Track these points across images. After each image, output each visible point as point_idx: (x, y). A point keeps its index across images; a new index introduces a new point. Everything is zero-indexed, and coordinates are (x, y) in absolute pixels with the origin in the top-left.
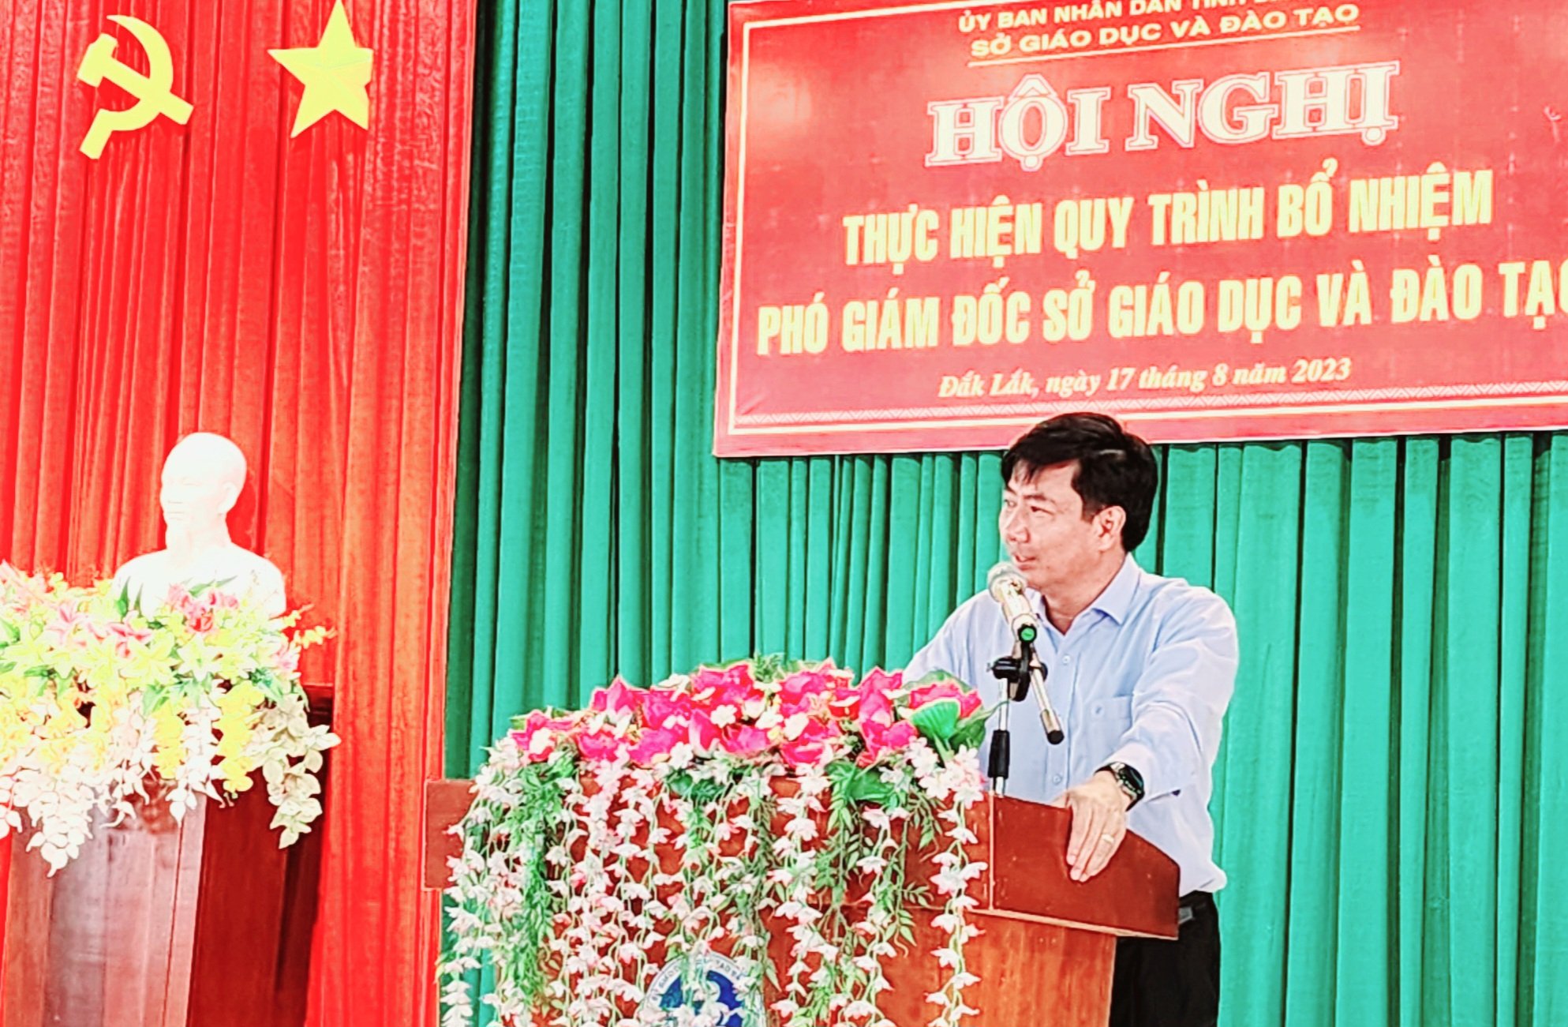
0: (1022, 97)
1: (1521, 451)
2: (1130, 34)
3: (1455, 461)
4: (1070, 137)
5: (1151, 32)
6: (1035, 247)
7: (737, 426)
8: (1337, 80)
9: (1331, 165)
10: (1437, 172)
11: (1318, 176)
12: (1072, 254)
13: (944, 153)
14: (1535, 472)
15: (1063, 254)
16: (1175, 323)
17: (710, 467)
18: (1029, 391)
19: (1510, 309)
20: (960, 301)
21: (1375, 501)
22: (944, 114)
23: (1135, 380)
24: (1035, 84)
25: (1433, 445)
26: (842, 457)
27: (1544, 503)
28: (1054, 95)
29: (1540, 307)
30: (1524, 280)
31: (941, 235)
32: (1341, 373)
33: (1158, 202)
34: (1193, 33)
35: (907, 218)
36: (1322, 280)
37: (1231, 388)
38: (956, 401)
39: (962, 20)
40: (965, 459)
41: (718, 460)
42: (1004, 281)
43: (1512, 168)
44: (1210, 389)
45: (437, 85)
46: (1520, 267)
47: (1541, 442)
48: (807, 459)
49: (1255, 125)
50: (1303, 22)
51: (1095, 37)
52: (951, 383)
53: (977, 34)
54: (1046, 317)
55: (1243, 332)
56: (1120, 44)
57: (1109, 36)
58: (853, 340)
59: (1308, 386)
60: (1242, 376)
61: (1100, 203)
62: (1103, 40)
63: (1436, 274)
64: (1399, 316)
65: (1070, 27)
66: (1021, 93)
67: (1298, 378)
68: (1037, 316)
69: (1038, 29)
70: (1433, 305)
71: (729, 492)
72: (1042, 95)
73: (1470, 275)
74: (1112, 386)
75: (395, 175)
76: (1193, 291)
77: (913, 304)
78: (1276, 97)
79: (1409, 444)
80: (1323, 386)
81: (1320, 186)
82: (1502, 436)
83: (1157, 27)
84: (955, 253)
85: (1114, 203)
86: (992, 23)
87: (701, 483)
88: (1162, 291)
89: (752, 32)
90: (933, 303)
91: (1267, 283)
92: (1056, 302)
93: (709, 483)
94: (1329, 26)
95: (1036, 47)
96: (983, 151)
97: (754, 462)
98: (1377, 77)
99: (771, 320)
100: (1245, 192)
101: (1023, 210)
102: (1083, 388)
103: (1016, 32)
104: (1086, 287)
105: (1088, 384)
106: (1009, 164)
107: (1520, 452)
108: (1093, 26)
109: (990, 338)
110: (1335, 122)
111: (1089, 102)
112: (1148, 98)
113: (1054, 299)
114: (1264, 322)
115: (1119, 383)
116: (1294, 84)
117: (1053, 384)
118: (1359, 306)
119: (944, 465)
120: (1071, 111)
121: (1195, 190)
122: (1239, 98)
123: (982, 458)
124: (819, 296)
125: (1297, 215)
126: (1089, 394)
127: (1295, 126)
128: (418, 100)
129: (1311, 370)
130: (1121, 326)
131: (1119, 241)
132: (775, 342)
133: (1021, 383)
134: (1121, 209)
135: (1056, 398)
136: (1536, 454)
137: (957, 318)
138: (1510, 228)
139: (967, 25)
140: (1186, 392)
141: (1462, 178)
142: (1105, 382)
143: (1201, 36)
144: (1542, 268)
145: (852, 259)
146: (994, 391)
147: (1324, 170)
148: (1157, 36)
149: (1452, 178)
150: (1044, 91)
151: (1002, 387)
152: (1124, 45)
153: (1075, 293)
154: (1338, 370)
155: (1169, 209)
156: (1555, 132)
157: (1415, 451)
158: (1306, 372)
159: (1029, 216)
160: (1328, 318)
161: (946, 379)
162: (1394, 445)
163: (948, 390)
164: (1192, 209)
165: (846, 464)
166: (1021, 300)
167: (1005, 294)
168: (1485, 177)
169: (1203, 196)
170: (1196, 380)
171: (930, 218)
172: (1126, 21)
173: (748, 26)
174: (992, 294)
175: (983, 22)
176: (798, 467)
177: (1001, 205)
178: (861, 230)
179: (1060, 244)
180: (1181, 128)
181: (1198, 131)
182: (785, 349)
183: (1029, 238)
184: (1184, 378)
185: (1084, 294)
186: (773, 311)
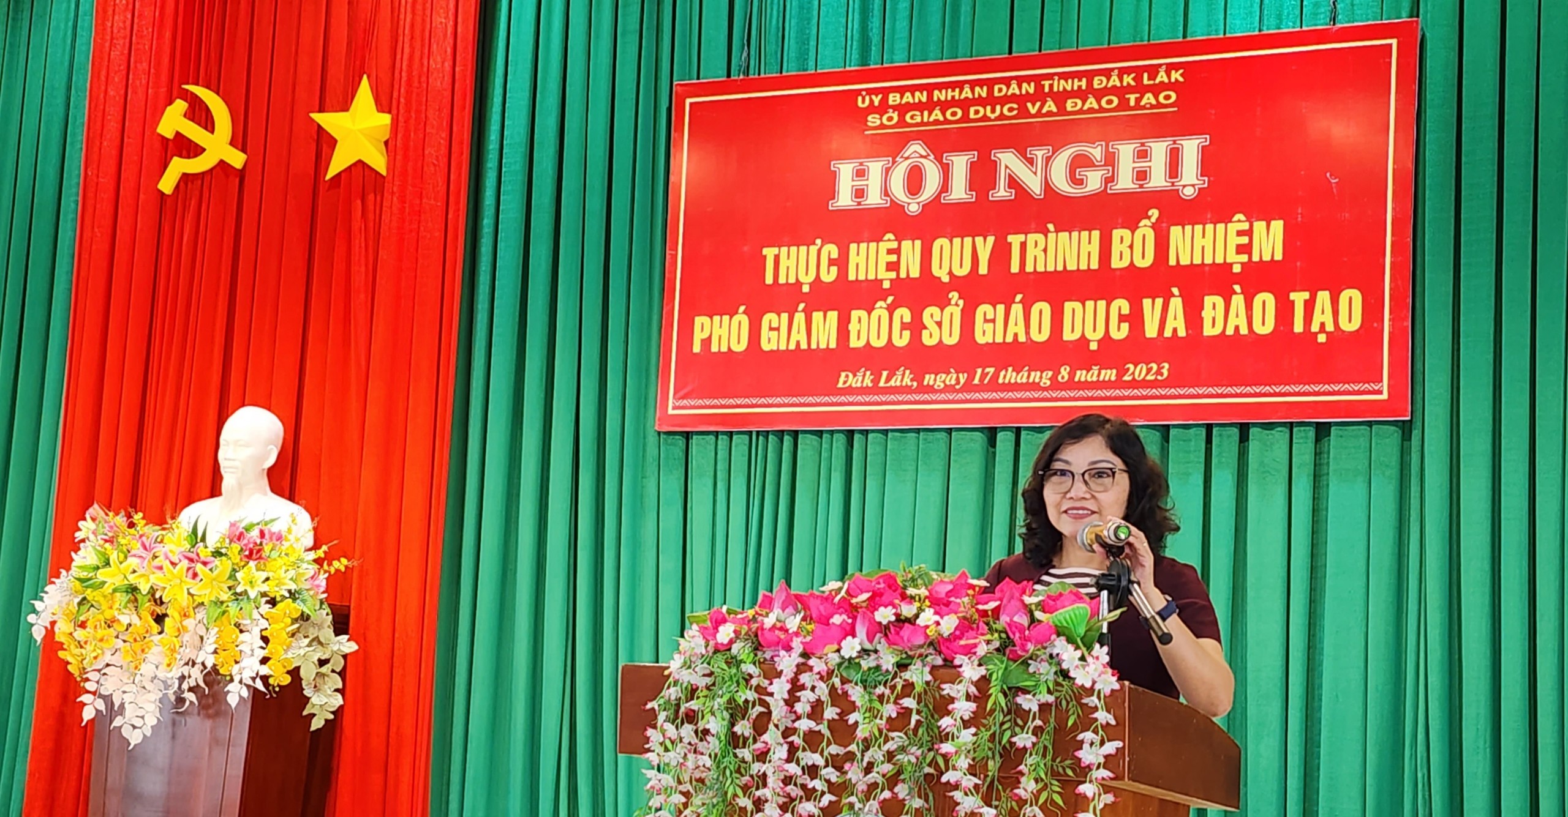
0: (907, 158)
1: (1307, 438)
2: (993, 111)
3: (1253, 446)
4: (945, 187)
5: (1011, 110)
6: (915, 273)
7: (674, 408)
8: (1159, 149)
9: (1154, 213)
10: (1239, 222)
11: (1144, 222)
12: (946, 279)
13: (844, 199)
14: (1317, 454)
15: (939, 278)
16: (1027, 333)
17: (652, 439)
18: (909, 384)
19: (1298, 327)
20: (855, 314)
21: (1188, 474)
22: (845, 171)
23: (996, 376)
24: (916, 148)
25: (1235, 431)
26: (758, 433)
27: (1325, 478)
28: (932, 157)
29: (1323, 325)
30: (1309, 306)
31: (841, 263)
32: (1162, 374)
33: (1015, 240)
34: (1044, 111)
35: (813, 249)
36: (1147, 303)
37: (1071, 384)
38: (850, 391)
39: (860, 99)
40: (857, 437)
41: (659, 433)
42: (890, 299)
43: (1300, 219)
44: (1055, 385)
45: (442, 141)
46: (1306, 295)
47: (1322, 431)
48: (730, 434)
49: (1094, 181)
50: (1132, 103)
51: (966, 113)
52: (847, 376)
53: (872, 109)
54: (925, 328)
55: (1084, 341)
56: (985, 118)
57: (977, 112)
58: (769, 342)
59: (1134, 384)
60: (1081, 375)
61: (968, 241)
62: (972, 116)
63: (1238, 300)
64: (1208, 331)
65: (944, 106)
66: (906, 155)
67: (1127, 378)
68: (916, 327)
69: (920, 107)
70: (1238, 321)
71: (667, 458)
72: (922, 156)
73: (1266, 300)
74: (976, 381)
75: (407, 210)
76: (1042, 309)
77: (817, 316)
78: (1110, 160)
79: (1215, 431)
80: (1145, 384)
81: (1146, 230)
82: (1291, 425)
83: (1015, 106)
84: (852, 277)
85: (979, 240)
86: (884, 100)
87: (644, 450)
88: (1017, 309)
89: (691, 104)
90: (833, 315)
91: (1102, 304)
92: (932, 316)
93: (651, 450)
94: (1152, 107)
95: (918, 119)
96: (874, 198)
97: (687, 436)
98: (1191, 148)
99: (702, 326)
100: (1085, 234)
101: (906, 245)
102: (953, 382)
103: (902, 109)
104: (957, 305)
105: (958, 379)
106: (896, 208)
107: (1305, 439)
108: (965, 104)
109: (879, 343)
110: (1158, 180)
111: (960, 163)
112: (1008, 160)
113: (930, 315)
114: (1100, 333)
115: (982, 379)
116: (1126, 151)
117: (929, 379)
118: (1177, 323)
119: (840, 441)
120: (946, 170)
121: (1045, 232)
122: (1080, 162)
123: (870, 436)
124: (742, 308)
125: (1127, 253)
126: (957, 387)
127: (1125, 182)
128: (427, 152)
129: (1139, 371)
130: (984, 334)
131: (983, 269)
132: (706, 343)
133: (904, 378)
134: (985, 247)
135: (930, 389)
136: (1318, 440)
137: (853, 327)
138: (1298, 264)
139: (863, 101)
140: (1035, 387)
141: (1259, 226)
142: (971, 378)
143: (1050, 114)
144: (1323, 297)
145: (769, 280)
146: (882, 384)
147: (1149, 218)
148: (1015, 112)
149: (1251, 226)
150: (924, 154)
151: (888, 380)
152: (989, 119)
153: (948, 310)
154: (1159, 372)
155: (1023, 245)
156: (1335, 190)
157: (1220, 435)
158: (1133, 373)
159: (911, 251)
160: (1151, 331)
161: (843, 374)
162: (1204, 431)
163: (845, 382)
164: (1041, 246)
165: (761, 438)
166: (904, 314)
167: (891, 309)
168: (1278, 226)
169: (1052, 236)
170: (1045, 378)
171: (832, 250)
172: (990, 101)
173: (688, 101)
174: (881, 309)
175: (877, 100)
176: (723, 440)
177: (889, 241)
178: (777, 259)
179: (936, 271)
180: (1034, 184)
181: (1048, 187)
182: (714, 348)
183: (911, 266)
184: (1035, 376)
185: (955, 310)
186: (705, 320)
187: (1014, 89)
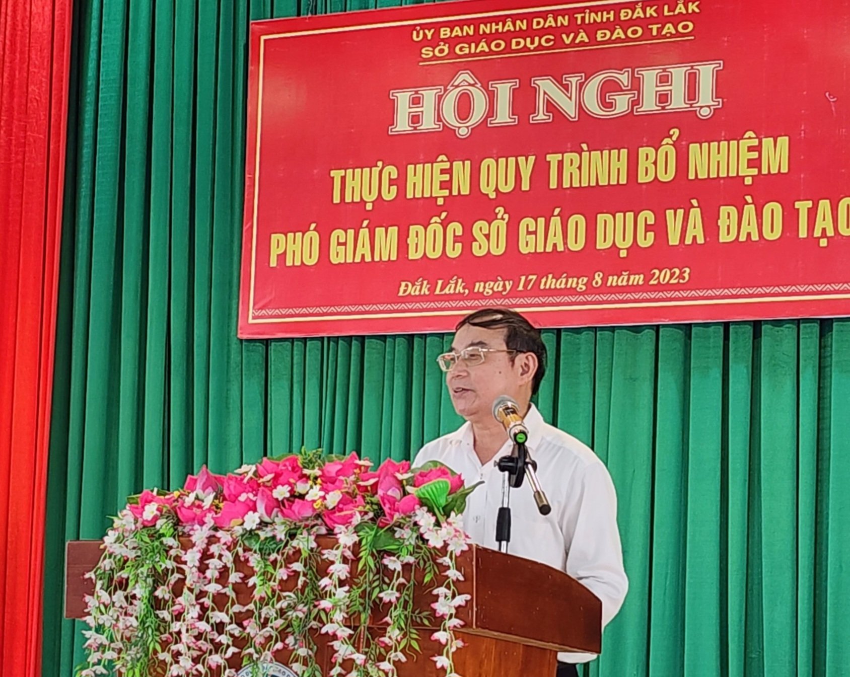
0: (457, 86)
1: (812, 333)
2: (532, 42)
3: (765, 341)
4: (491, 111)
5: (548, 41)
6: (465, 191)
7: (254, 318)
8: (679, 74)
9: (675, 132)
10: (750, 139)
11: (666, 140)
12: (493, 195)
13: (402, 125)
14: (821, 347)
15: (487, 195)
16: (565, 243)
17: (234, 346)
18: (462, 291)
19: (803, 233)
20: (413, 229)
21: (707, 368)
22: (402, 98)
23: (538, 282)
24: (465, 77)
25: (749, 329)
26: (329, 338)
27: (828, 369)
28: (479, 85)
29: (824, 230)
30: (812, 214)
31: (400, 182)
32: (684, 278)
33: (553, 159)
34: (577, 41)
35: (375, 171)
36: (670, 213)
37: (605, 289)
38: (409, 298)
39: (415, 33)
40: (416, 340)
41: (241, 341)
42: (444, 215)
43: (803, 135)
44: (590, 289)
45: (43, 80)
46: (809, 204)
47: (825, 326)
48: (304, 340)
49: (622, 104)
50: (655, 33)
51: (508, 44)
52: (407, 286)
53: (425, 42)
54: (475, 240)
55: (614, 248)
56: (525, 48)
57: (518, 43)
58: (337, 256)
59: (660, 287)
60: (612, 281)
61: (512, 160)
62: (514, 47)
63: (750, 210)
64: (724, 238)
65: (489, 38)
66: (456, 83)
67: (652, 282)
68: (467, 239)
69: (467, 39)
70: (750, 228)
71: (248, 363)
72: (470, 85)
73: (774, 209)
74: (521, 288)
75: (14, 142)
76: (578, 221)
77: (380, 231)
78: (636, 85)
79: (731, 328)
80: (668, 287)
81: (668, 148)
82: (798, 322)
83: (552, 37)
84: (410, 195)
85: (521, 160)
86: (437, 33)
87: (229, 357)
88: (556, 221)
89: (265, 41)
90: (393, 231)
91: (630, 215)
92: (481, 229)
93: (234, 357)
94: (672, 36)
95: (467, 51)
96: (428, 123)
97: (267, 343)
98: (707, 73)
99: (278, 242)
100: (614, 152)
101: (457, 165)
102: (500, 289)
103: (452, 42)
104: (503, 219)
105: (504, 286)
106: (449, 132)
107: (810, 334)
108: (507, 37)
109: (433, 255)
110: (678, 102)
111: (504, 90)
112: (546, 86)
113: (479, 228)
114: (629, 242)
115: (525, 286)
116: (649, 77)
117: (479, 287)
118: (696, 231)
119: (401, 345)
120: (492, 97)
121: (580, 152)
122: (610, 87)
123: (428, 340)
124: (313, 226)
125: (652, 168)
126: (504, 293)
127: (649, 104)
128: (30, 89)
129: (663, 276)
130: (527, 244)
131: (526, 186)
132: (282, 257)
133: (457, 287)
134: (527, 166)
135: (481, 296)
136: (822, 335)
137: (411, 241)
138: (802, 176)
139: (418, 36)
140: (572, 291)
141: (768, 142)
142: (516, 285)
143: (582, 43)
144: (824, 205)
145: (337, 199)
146: (437, 292)
147: (670, 136)
148: (552, 43)
149: (760, 143)
150: (472, 82)
151: (442, 289)
152: (529, 50)
153: (495, 224)
154: (681, 276)
155: (561, 163)
156: (833, 109)
157: (736, 333)
158: (658, 278)
159: (462, 172)
160: (674, 239)
161: (403, 284)
162: (721, 329)
163: (405, 291)
164: (576, 163)
165: (332, 343)
166: (456, 228)
167: (445, 224)
168: (783, 141)
169: (585, 155)
170: (580, 284)
171: (392, 171)
172: (530, 33)
173: (263, 38)
174: (435, 225)
175: (429, 35)
176: (298, 345)
177: (442, 162)
178: (343, 179)
179: (484, 189)
180: (570, 109)
181: (581, 109)
182: (289, 263)
183: (462, 184)
184: (572, 282)
185: (501, 225)
186: (281, 237)
187: (550, 22)
